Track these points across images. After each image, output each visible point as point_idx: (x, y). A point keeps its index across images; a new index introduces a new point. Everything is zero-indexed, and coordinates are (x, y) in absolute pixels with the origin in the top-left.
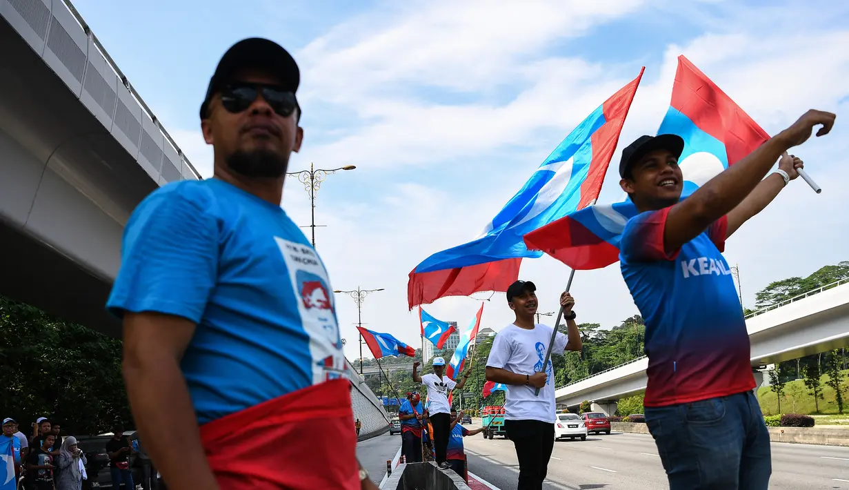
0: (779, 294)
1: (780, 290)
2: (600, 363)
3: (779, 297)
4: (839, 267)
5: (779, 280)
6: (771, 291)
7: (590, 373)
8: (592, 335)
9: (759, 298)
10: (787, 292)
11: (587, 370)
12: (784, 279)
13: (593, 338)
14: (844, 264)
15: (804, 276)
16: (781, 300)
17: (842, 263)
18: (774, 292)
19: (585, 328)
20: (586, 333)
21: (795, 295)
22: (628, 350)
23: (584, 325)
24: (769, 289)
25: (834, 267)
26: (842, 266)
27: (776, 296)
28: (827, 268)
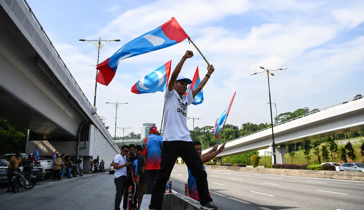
0: (283, 118)
1: (283, 117)
2: (213, 142)
3: (283, 119)
4: (304, 109)
5: (283, 113)
6: (280, 117)
7: (209, 146)
8: (211, 131)
9: (275, 120)
10: (286, 118)
11: (208, 145)
12: (285, 112)
13: (211, 132)
14: (306, 108)
15: (292, 112)
16: (284, 121)
17: (305, 108)
18: (281, 117)
19: (208, 128)
20: (209, 130)
21: (289, 119)
22: (225, 137)
23: (208, 127)
24: (279, 116)
25: (302, 110)
26: (305, 109)
27: (282, 119)
28: (300, 110)
